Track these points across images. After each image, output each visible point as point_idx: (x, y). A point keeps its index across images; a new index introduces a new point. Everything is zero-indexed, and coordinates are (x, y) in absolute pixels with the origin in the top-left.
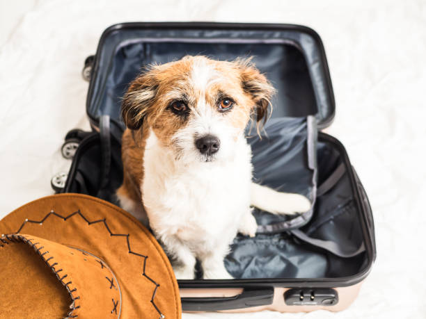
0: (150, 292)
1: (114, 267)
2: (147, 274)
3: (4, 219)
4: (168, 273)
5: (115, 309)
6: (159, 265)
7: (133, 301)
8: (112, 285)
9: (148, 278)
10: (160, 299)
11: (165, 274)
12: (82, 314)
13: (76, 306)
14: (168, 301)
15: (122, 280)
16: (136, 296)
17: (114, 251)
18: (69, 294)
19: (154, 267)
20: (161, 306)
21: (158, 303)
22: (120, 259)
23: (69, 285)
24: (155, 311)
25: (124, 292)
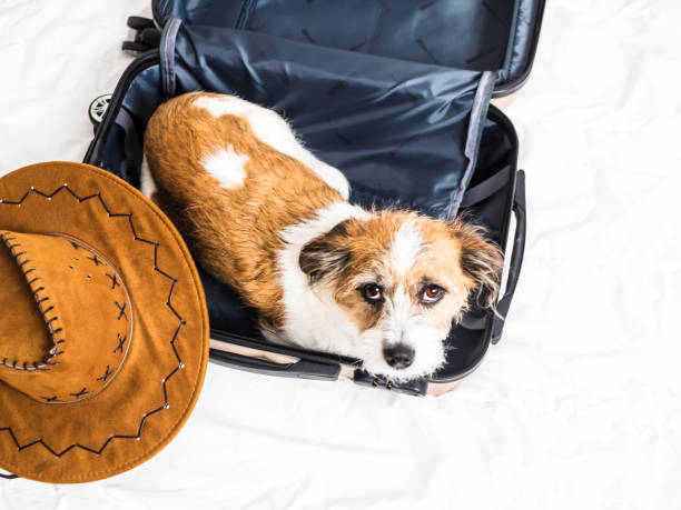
0: (171, 329)
1: (131, 286)
2: (173, 304)
3: (4, 177)
4: (199, 308)
5: (121, 347)
6: (191, 297)
7: (147, 337)
8: (122, 313)
9: (173, 310)
10: (183, 341)
11: (195, 310)
12: (67, 360)
13: (59, 351)
14: (193, 346)
15: (139, 306)
16: (153, 332)
17: (136, 263)
18: (51, 335)
19: (183, 297)
20: (182, 350)
21: (181, 347)
22: (141, 276)
23: (54, 322)
24: (174, 356)
25: (138, 323)
